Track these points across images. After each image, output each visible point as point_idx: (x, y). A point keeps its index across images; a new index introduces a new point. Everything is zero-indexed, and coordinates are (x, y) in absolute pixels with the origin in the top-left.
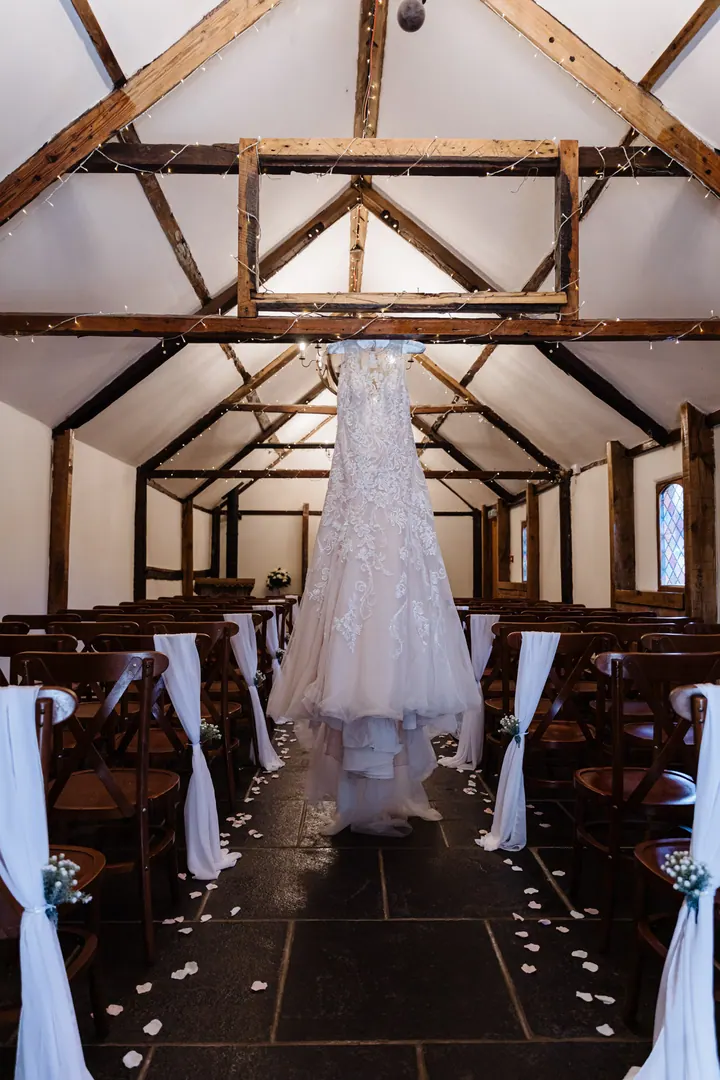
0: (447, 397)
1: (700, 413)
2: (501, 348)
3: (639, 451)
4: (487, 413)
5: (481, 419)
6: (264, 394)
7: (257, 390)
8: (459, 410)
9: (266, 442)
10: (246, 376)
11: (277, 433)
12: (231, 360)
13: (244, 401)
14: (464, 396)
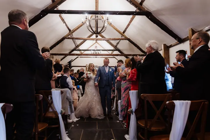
0: (119, 36)
1: (195, 31)
2: (137, 16)
3: (171, 46)
4: (129, 40)
5: (128, 41)
6: (75, 35)
7: (73, 34)
8: (123, 39)
9: (77, 49)
10: (70, 30)
11: (79, 47)
12: (65, 24)
13: (69, 36)
14: (124, 36)
